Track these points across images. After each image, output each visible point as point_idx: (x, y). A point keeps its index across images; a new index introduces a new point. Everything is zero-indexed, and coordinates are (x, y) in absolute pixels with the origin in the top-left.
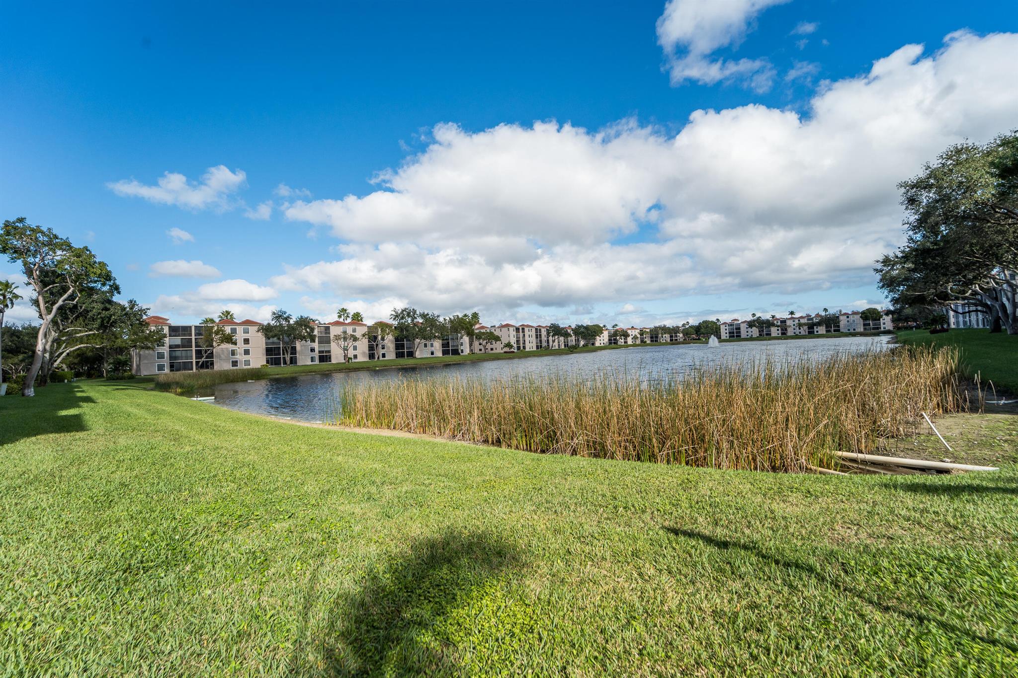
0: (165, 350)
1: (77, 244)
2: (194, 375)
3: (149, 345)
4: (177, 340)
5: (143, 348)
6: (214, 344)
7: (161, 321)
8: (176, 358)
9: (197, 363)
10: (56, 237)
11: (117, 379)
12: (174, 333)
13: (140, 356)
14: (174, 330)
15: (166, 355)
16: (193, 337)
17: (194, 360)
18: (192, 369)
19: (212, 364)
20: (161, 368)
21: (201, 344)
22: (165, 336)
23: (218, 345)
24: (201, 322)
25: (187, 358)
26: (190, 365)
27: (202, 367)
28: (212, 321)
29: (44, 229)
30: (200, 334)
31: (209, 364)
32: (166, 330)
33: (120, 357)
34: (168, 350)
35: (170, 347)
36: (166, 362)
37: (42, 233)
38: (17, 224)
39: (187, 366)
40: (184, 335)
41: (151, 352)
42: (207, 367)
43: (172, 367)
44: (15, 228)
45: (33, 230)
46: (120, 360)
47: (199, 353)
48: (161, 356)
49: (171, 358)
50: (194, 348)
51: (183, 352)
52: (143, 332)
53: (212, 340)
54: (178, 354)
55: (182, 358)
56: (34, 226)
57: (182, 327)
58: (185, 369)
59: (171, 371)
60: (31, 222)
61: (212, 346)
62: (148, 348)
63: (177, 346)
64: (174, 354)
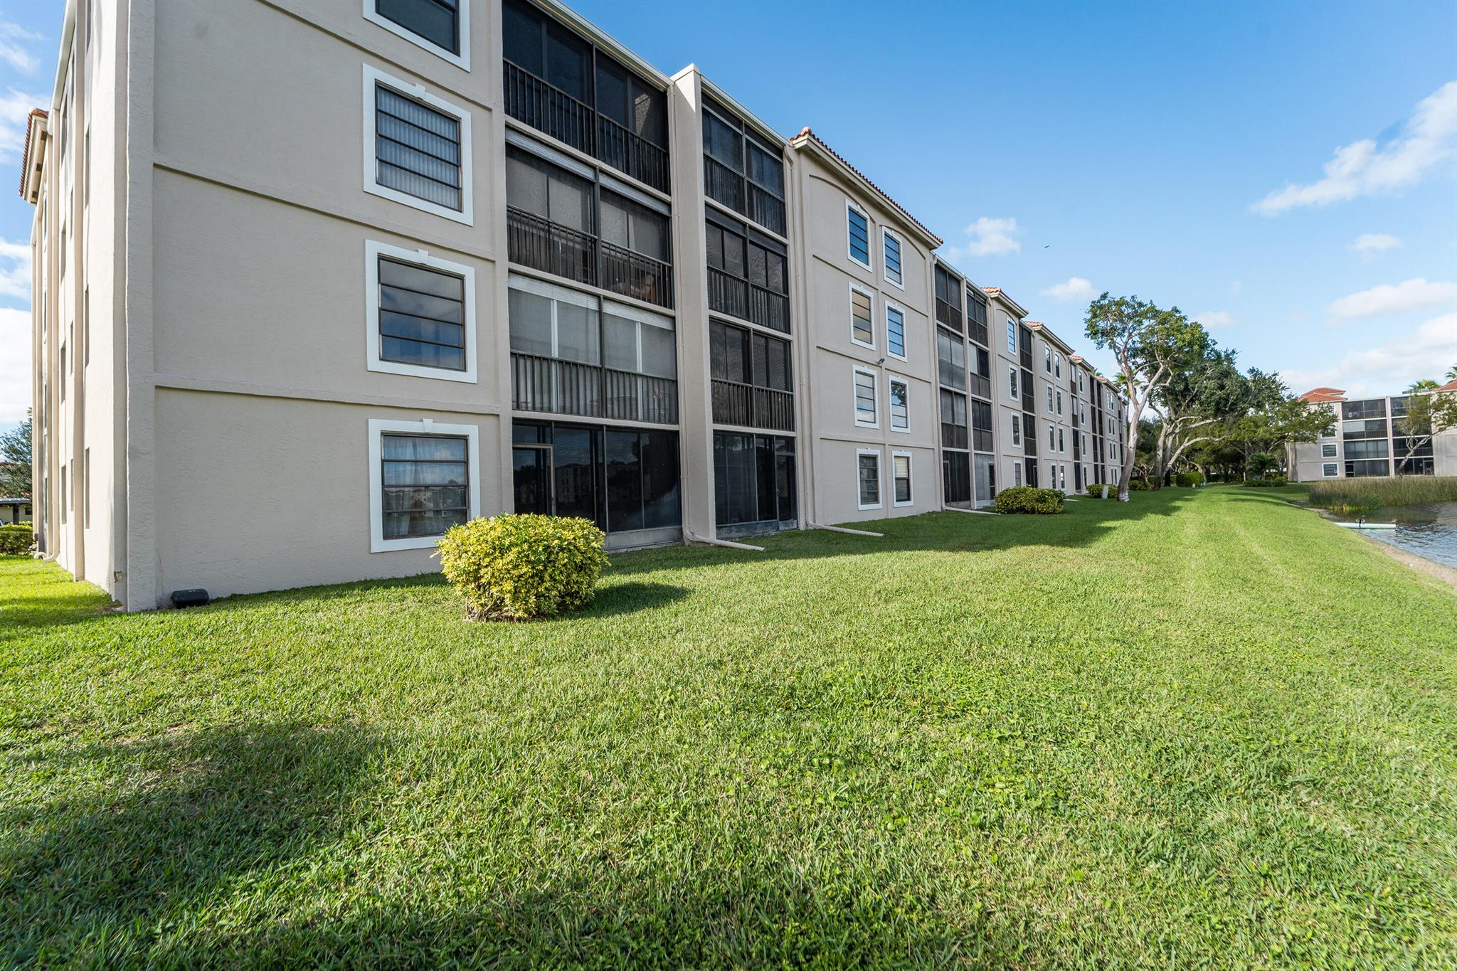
0: (1337, 441)
1: (1164, 306)
2: (1394, 483)
3: (1307, 433)
4: (1358, 425)
5: (1296, 440)
6: (1434, 428)
7: (1328, 395)
8: (1356, 454)
9: (1397, 462)
10: (1140, 305)
11: (1259, 485)
12: (1350, 415)
13: (1295, 451)
14: (1353, 409)
15: (1340, 450)
16: (1389, 418)
17: (1391, 458)
18: (1387, 473)
19: (1430, 464)
20: (1330, 470)
21: (1403, 430)
22: (1334, 419)
23: (1441, 430)
24: (1407, 389)
25: (1377, 453)
26: (1383, 467)
27: (1408, 468)
28: (1432, 385)
29: (1128, 299)
30: (1402, 412)
31: (1423, 465)
32: (1337, 409)
33: (1263, 453)
34: (1342, 441)
35: (1346, 436)
36: (1339, 460)
37: (1127, 304)
38: (1102, 302)
39: (1377, 468)
40: (1372, 415)
41: (1310, 445)
42: (1419, 470)
43: (1349, 469)
44: (1101, 307)
45: (1117, 304)
46: (1262, 457)
47: (1400, 446)
48: (1329, 451)
49: (1347, 454)
50: (1390, 437)
51: (1370, 444)
52: (1297, 415)
53: (1428, 421)
54: (1361, 447)
55: (1367, 454)
56: (1117, 299)
57: (1366, 402)
58: (1374, 473)
59: (1348, 475)
60: (1115, 295)
61: (1428, 432)
62: (1305, 439)
63: (1360, 435)
64: (1352, 447)
